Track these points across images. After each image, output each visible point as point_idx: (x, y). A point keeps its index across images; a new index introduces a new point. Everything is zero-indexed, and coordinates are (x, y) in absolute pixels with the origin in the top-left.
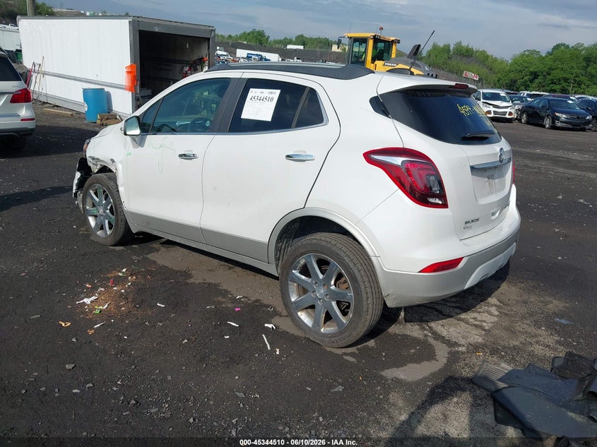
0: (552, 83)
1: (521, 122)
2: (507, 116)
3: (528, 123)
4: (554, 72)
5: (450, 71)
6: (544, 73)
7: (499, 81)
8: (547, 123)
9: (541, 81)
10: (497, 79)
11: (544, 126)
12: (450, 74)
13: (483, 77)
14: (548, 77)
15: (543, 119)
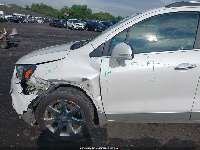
0: (75, 17)
1: (86, 30)
2: (83, 28)
3: (89, 30)
4: (74, 13)
5: (41, 13)
6: (72, 14)
7: (58, 17)
8: (96, 30)
9: (72, 16)
10: (58, 16)
11: (95, 31)
12: (41, 15)
13: (53, 15)
14: (73, 15)
15: (94, 29)
